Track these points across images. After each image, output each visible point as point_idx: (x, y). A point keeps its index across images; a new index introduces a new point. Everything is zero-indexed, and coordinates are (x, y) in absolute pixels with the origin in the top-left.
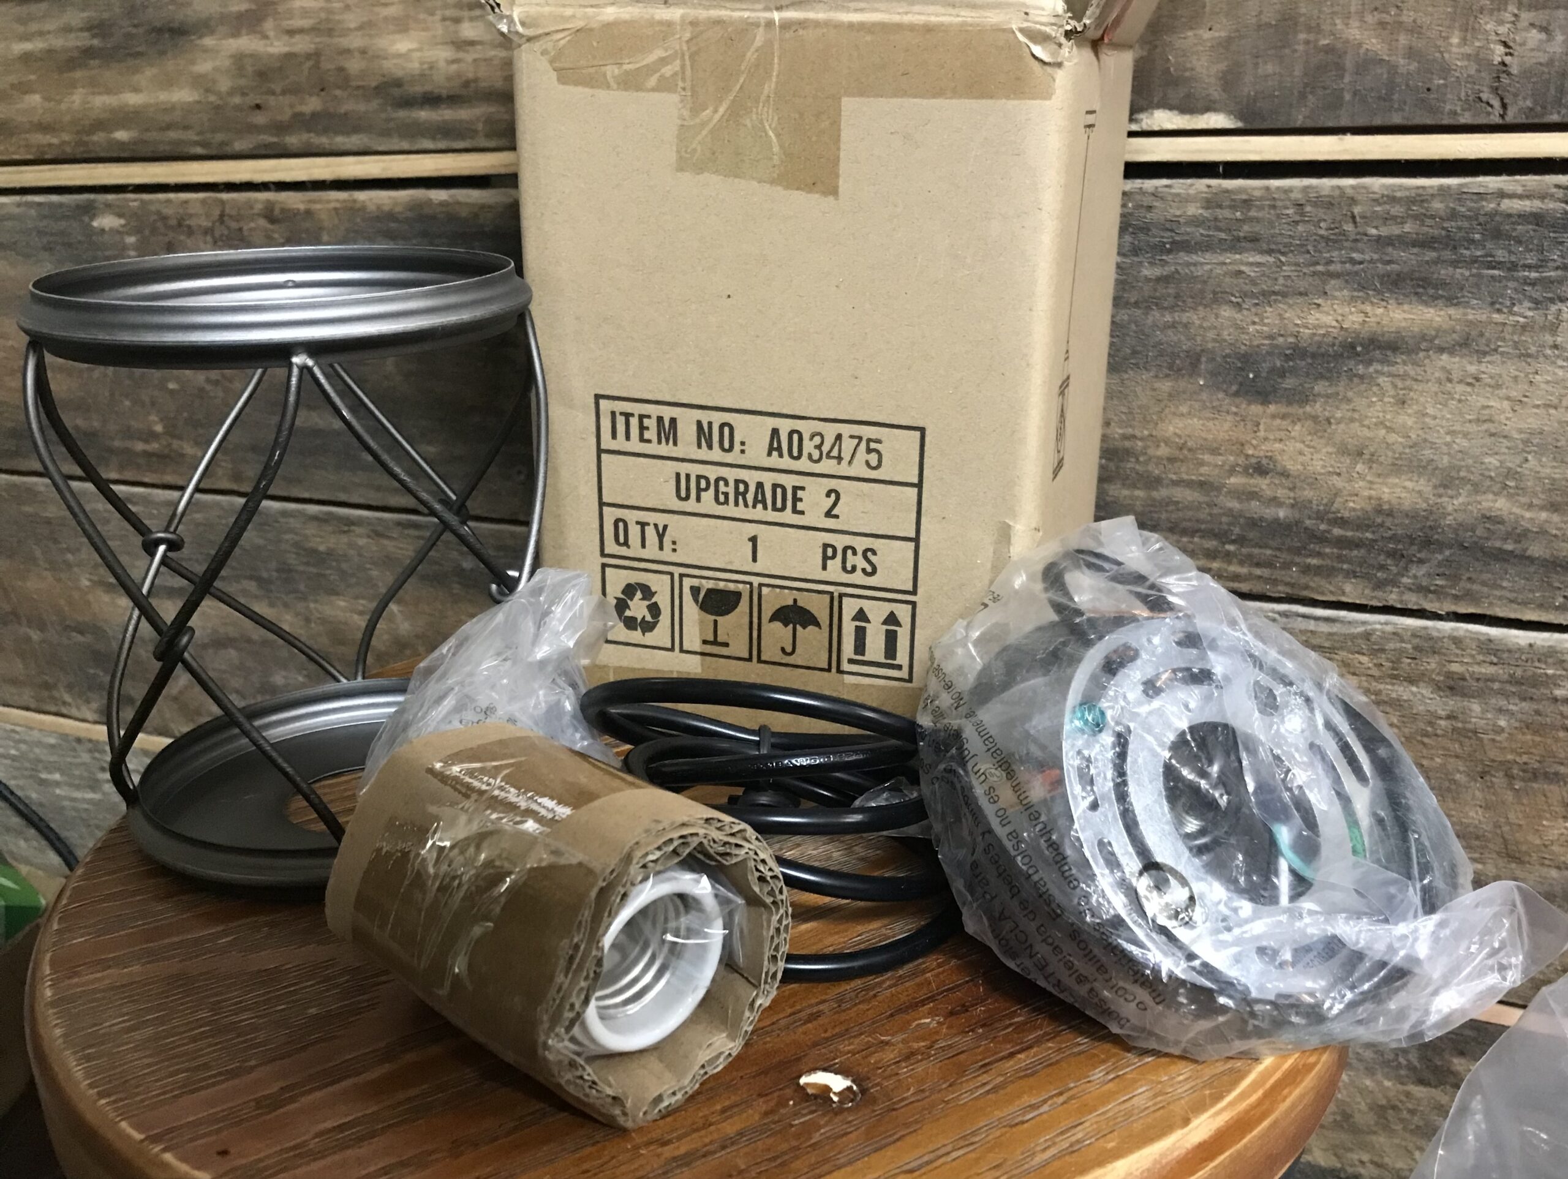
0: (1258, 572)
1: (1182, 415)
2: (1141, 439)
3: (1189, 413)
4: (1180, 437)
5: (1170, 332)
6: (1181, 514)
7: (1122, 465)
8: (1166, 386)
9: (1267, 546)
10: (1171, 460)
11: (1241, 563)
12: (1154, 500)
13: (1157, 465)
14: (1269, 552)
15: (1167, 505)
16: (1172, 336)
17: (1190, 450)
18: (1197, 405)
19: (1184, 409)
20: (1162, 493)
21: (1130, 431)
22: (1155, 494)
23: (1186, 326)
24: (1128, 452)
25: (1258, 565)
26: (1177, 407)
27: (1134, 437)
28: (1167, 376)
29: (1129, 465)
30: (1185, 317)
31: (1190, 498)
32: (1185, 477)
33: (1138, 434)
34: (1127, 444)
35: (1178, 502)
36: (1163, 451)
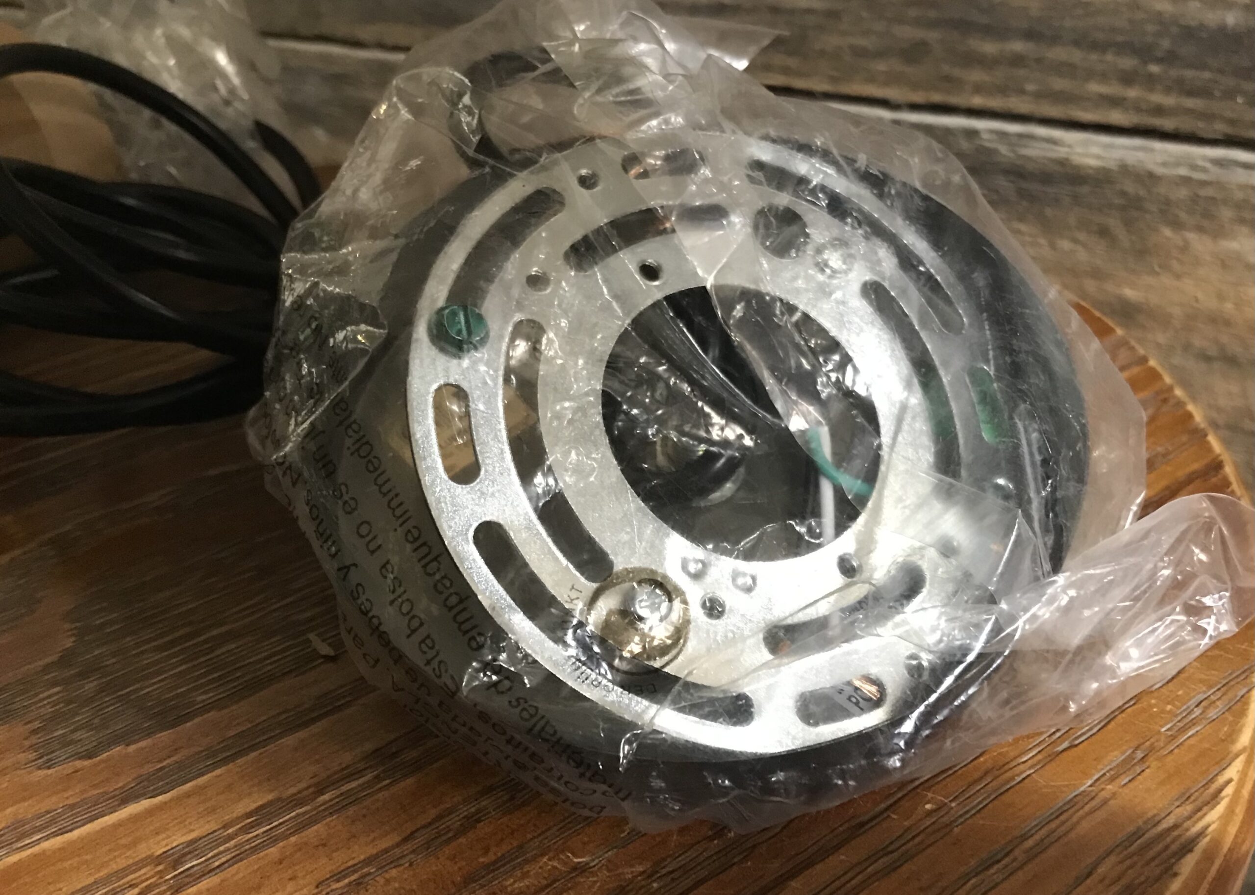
0: (1190, 103)
6: (1090, 21)
9: (1203, 67)
11: (1168, 90)
14: (1207, 75)
25: (1190, 93)
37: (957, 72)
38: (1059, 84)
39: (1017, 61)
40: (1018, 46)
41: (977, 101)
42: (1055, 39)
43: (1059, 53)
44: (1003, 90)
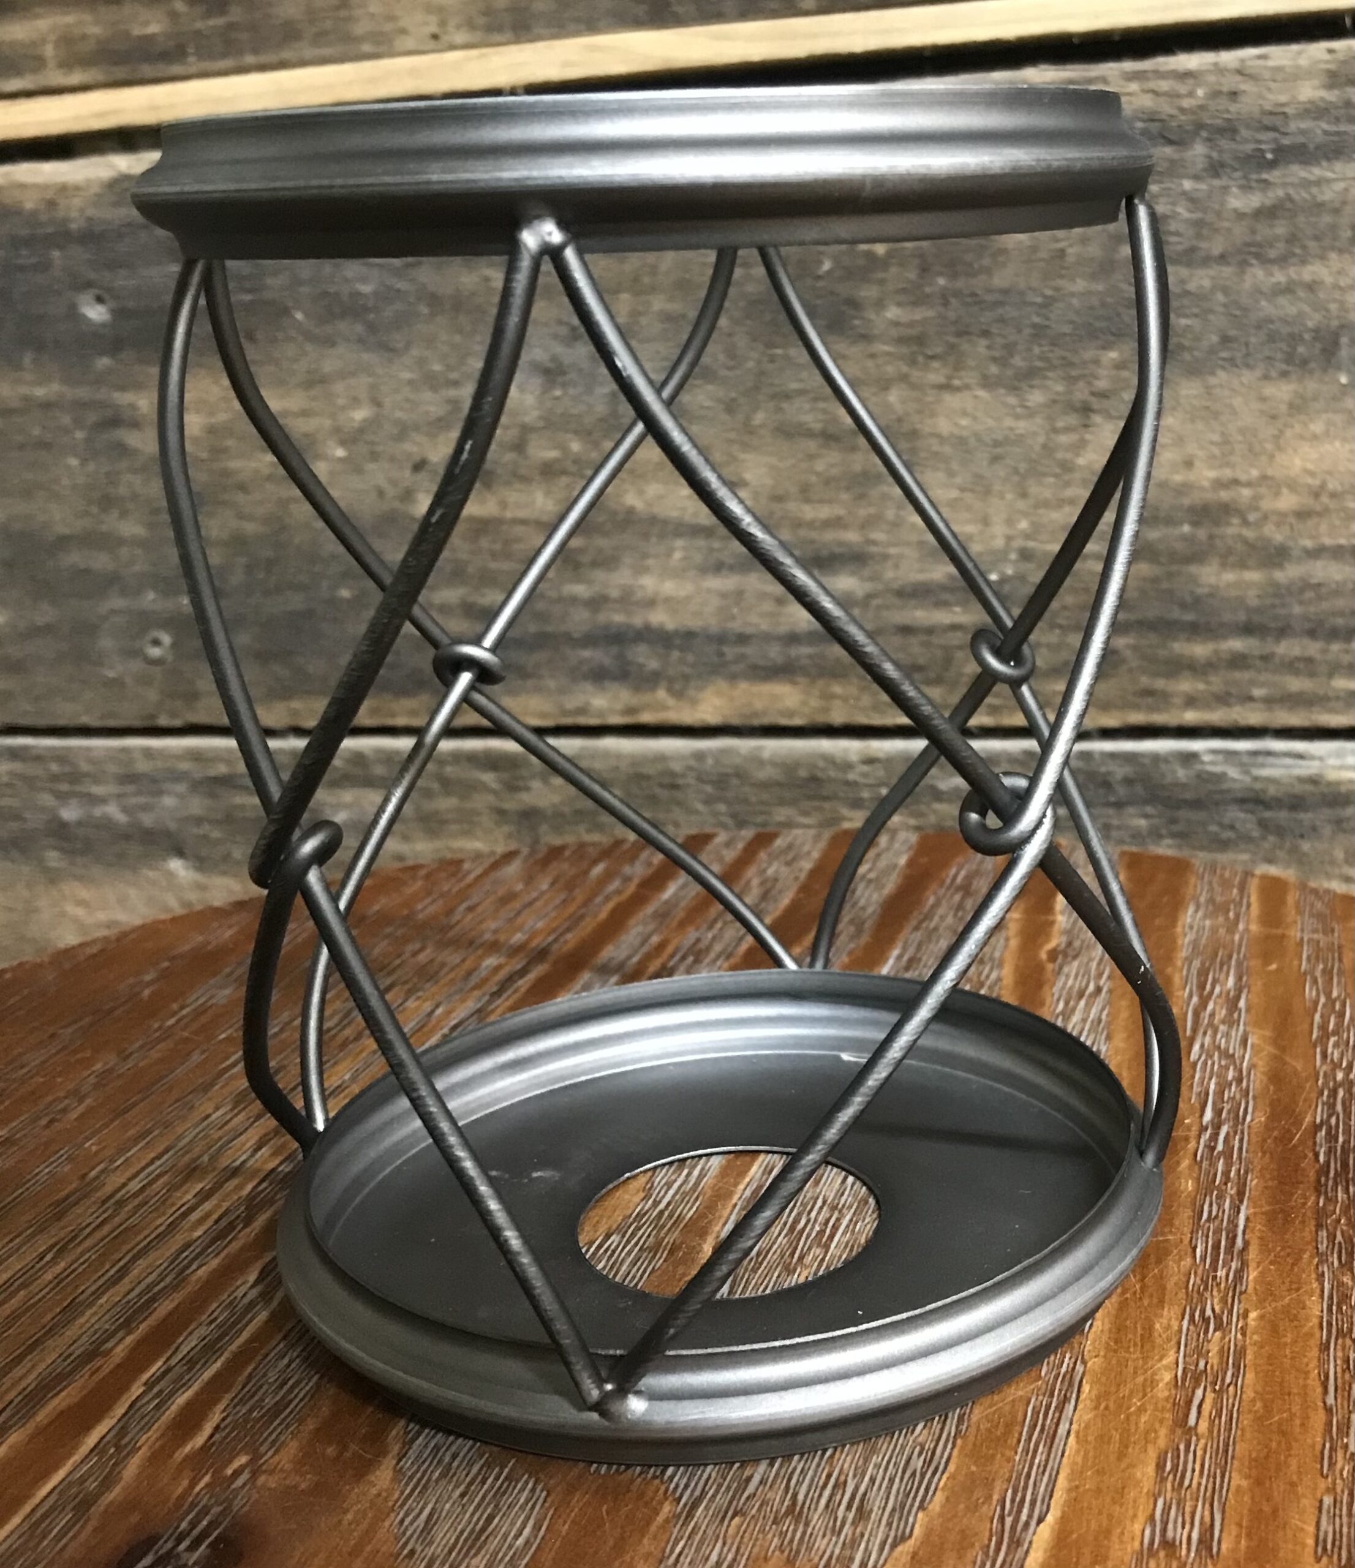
1: (1315, 437)
2: (1249, 484)
3: (1327, 433)
4: (1312, 474)
5: (1282, 301)
6: (1325, 605)
7: (1217, 531)
8: (1282, 391)
10: (1302, 515)
12: (1276, 585)
13: (1278, 525)
15: (1302, 590)
16: (1287, 307)
17: (1333, 495)
18: (1338, 419)
19: (1317, 427)
20: (1289, 573)
21: (1227, 473)
22: (1279, 576)
23: (1311, 287)
24: (1226, 510)
26: (1305, 424)
27: (1236, 482)
28: (1284, 374)
29: (1230, 531)
30: (1310, 271)
31: (1338, 577)
32: (1328, 541)
33: (1243, 478)
34: (1224, 495)
35: (1319, 585)
36: (1287, 501)
37: (1160, 684)
38: (1295, 684)
39: (1238, 661)
40: (1237, 644)
41: (1191, 717)
42: (1283, 632)
43: (1288, 648)
44: (1223, 699)
